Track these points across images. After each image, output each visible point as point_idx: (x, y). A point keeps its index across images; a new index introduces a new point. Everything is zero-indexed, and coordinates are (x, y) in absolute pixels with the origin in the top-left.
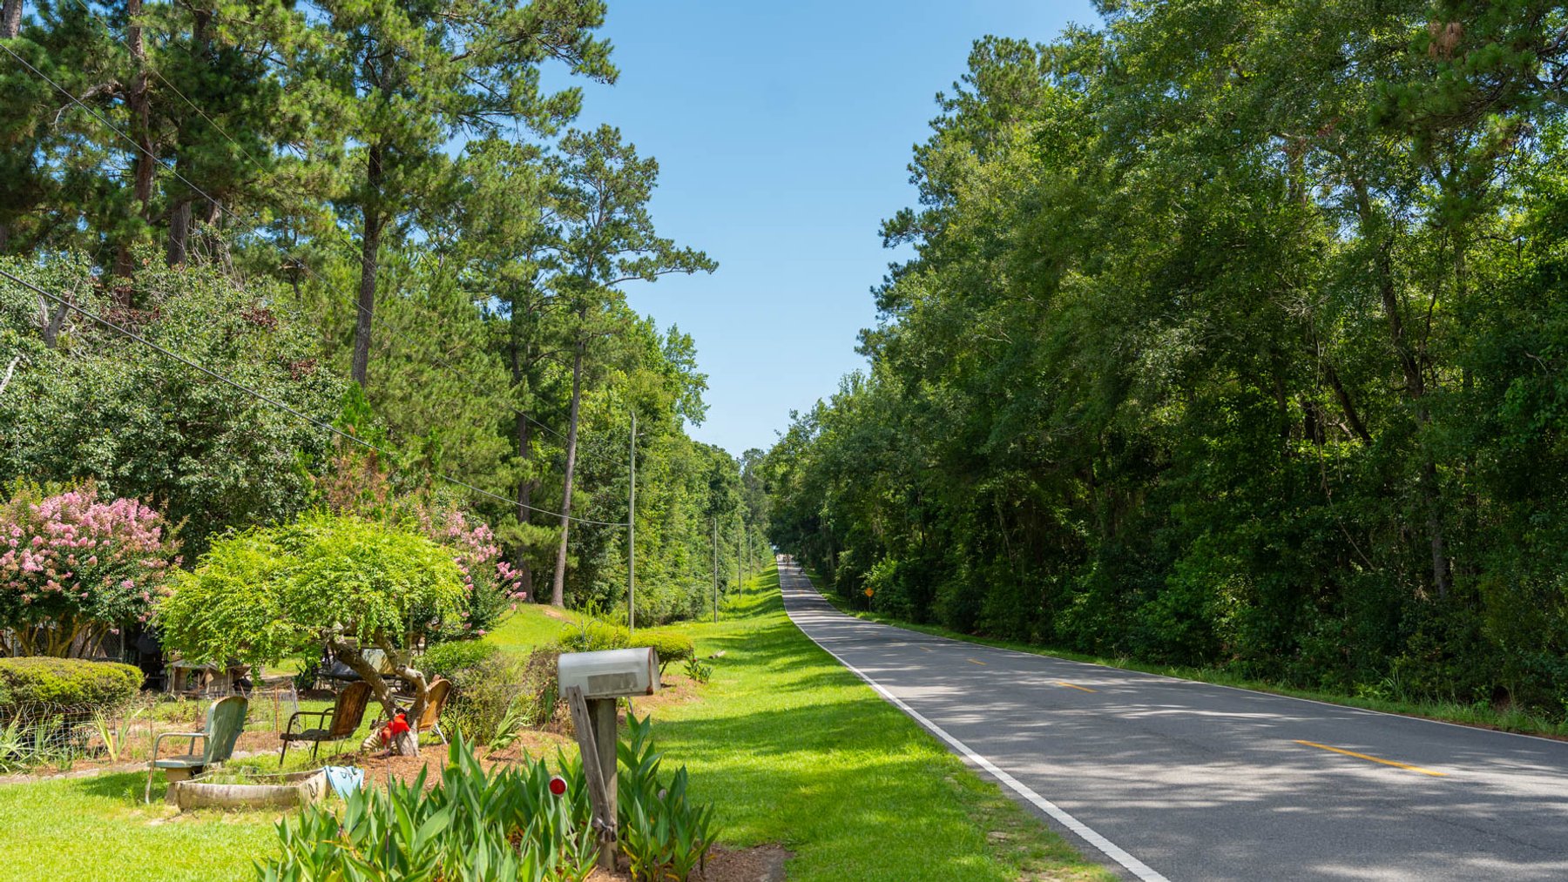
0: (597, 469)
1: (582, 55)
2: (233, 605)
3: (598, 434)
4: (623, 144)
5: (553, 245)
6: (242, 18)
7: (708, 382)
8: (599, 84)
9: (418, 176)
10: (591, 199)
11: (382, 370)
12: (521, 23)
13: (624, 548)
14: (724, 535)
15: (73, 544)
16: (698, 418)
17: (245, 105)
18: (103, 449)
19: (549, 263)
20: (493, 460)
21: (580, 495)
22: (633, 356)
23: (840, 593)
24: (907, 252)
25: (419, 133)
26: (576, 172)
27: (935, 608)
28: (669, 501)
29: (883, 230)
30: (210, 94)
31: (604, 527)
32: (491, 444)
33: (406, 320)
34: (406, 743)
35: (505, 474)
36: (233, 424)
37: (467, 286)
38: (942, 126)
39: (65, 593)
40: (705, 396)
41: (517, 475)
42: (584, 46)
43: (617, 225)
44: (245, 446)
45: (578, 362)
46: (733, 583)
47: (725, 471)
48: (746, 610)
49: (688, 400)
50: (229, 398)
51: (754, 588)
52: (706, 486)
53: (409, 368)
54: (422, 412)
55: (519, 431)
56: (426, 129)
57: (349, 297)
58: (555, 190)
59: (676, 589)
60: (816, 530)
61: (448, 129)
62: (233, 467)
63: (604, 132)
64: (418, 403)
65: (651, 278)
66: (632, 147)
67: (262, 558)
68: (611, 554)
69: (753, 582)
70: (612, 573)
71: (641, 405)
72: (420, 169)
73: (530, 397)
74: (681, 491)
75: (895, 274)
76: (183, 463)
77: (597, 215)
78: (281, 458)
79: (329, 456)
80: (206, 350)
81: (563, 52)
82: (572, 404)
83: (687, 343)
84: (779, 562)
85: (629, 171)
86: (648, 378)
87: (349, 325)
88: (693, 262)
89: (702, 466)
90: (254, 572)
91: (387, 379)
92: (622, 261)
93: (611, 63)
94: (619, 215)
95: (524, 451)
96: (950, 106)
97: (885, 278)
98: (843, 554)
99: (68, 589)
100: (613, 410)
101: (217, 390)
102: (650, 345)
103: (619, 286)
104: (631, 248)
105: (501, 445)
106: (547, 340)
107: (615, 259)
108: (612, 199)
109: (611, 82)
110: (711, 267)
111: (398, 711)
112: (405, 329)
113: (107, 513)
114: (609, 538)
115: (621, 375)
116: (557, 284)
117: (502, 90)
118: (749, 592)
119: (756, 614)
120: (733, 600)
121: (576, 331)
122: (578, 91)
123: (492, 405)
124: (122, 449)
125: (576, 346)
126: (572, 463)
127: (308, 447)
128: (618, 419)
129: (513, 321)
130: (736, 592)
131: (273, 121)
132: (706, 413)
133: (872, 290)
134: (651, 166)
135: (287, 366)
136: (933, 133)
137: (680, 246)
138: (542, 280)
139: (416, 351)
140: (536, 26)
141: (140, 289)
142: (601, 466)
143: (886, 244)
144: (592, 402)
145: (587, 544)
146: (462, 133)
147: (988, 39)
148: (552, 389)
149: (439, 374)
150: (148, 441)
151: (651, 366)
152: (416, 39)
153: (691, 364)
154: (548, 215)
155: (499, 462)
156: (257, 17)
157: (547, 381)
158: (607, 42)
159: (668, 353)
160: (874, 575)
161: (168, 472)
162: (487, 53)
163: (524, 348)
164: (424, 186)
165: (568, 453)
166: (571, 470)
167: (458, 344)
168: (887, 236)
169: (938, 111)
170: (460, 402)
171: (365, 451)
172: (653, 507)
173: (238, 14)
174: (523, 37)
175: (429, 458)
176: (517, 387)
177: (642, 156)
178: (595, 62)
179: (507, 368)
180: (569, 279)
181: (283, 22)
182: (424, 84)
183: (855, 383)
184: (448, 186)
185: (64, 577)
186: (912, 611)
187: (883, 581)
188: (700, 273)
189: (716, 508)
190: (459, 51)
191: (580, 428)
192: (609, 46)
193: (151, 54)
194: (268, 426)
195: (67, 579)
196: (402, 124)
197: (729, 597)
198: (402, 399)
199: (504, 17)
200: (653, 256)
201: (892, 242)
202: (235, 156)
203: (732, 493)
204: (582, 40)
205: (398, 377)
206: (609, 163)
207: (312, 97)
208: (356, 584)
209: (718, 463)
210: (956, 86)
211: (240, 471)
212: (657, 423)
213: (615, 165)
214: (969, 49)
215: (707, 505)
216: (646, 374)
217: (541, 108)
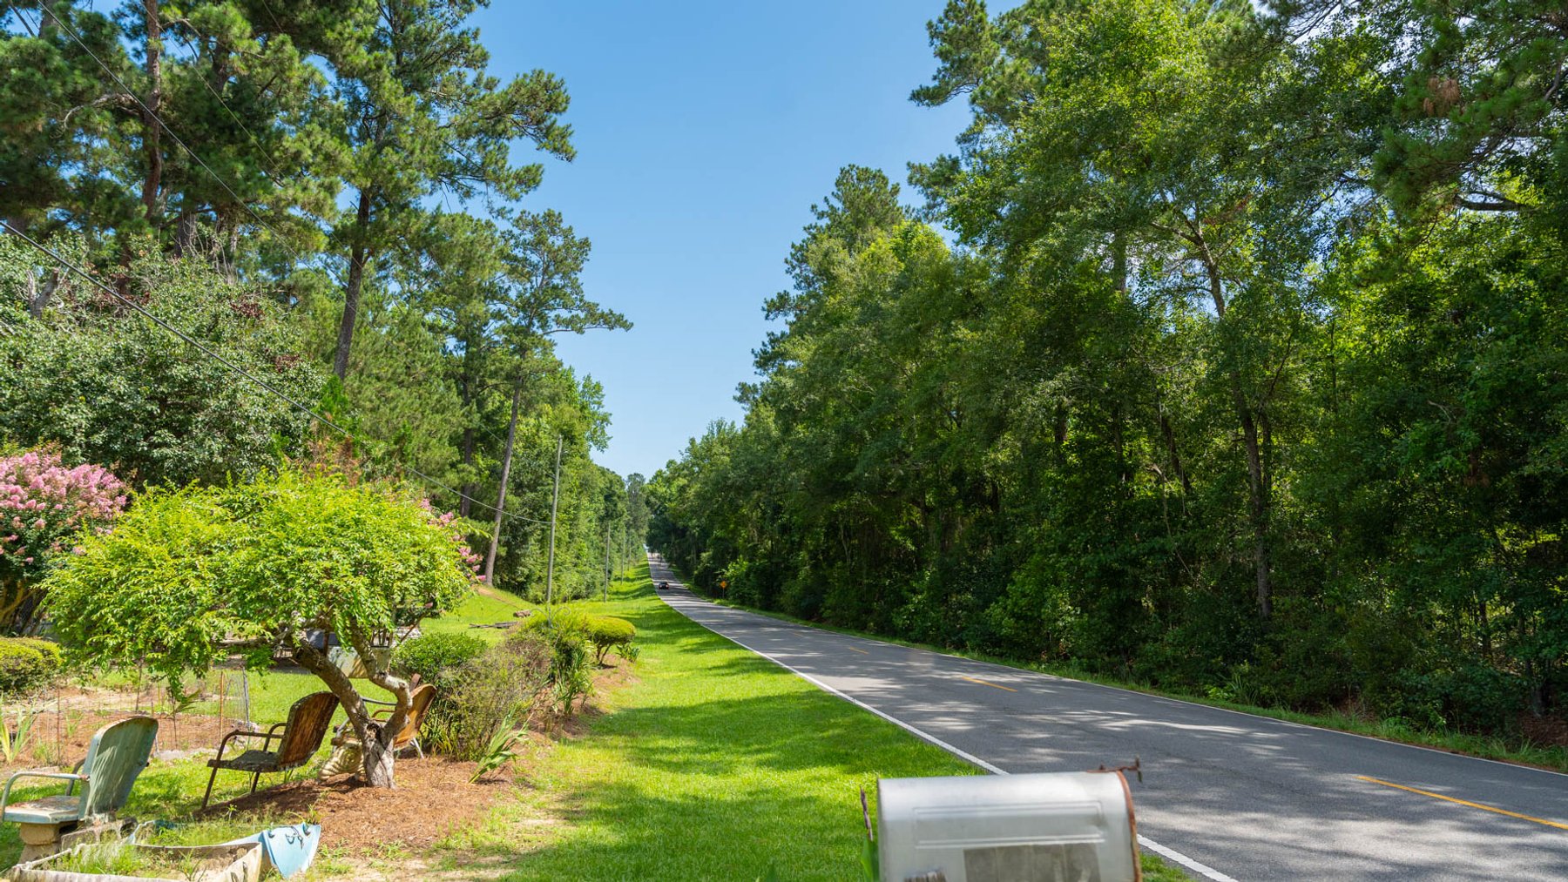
0: (527, 478)
1: (546, 136)
2: (146, 586)
3: (528, 451)
4: (564, 226)
5: (503, 300)
6: (254, 52)
7: (611, 419)
8: (559, 161)
9: (402, 220)
10: (535, 267)
11: (355, 385)
12: (498, 102)
13: (543, 542)
14: (612, 536)
15: (21, 506)
16: (602, 446)
17: (253, 139)
18: (76, 417)
19: (498, 316)
20: (444, 465)
21: (511, 498)
22: (557, 395)
23: (697, 584)
24: (781, 325)
25: (405, 182)
26: (525, 245)
27: (782, 600)
28: (577, 508)
29: (765, 306)
30: (220, 124)
31: (529, 524)
32: (443, 452)
33: (378, 346)
34: (378, 770)
35: (452, 477)
36: (212, 403)
37: (431, 328)
38: (813, 231)
39: (8, 557)
40: (608, 430)
41: (463, 478)
42: (548, 128)
43: (555, 288)
44: (221, 423)
45: (517, 394)
46: (616, 572)
47: (616, 488)
48: (626, 593)
49: (595, 432)
50: (211, 378)
51: (631, 577)
52: (602, 498)
53: (378, 385)
54: (387, 422)
55: (467, 443)
56: (411, 181)
57: (331, 325)
58: (507, 257)
59: (577, 575)
60: (684, 536)
61: (428, 185)
62: (208, 442)
63: (549, 215)
64: (384, 413)
65: (580, 331)
66: (571, 228)
67: (201, 524)
68: (533, 546)
69: (631, 573)
70: (532, 562)
71: (562, 431)
72: (404, 215)
73: (477, 417)
74: (585, 502)
75: (772, 341)
76: (159, 436)
77: (540, 279)
78: (258, 438)
79: (305, 441)
80: (191, 330)
81: (531, 131)
82: (510, 425)
83: (597, 389)
84: (651, 558)
85: (567, 247)
86: (568, 411)
87: (330, 347)
88: (614, 321)
89: (601, 483)
90: (186, 542)
91: (360, 393)
92: (558, 316)
93: (571, 143)
94: (557, 280)
95: (467, 459)
96: (821, 215)
97: (764, 344)
98: (704, 555)
99: (11, 552)
100: (541, 434)
101: (198, 369)
102: (570, 387)
103: (553, 337)
104: (565, 307)
105: (451, 453)
106: (494, 374)
107: (552, 314)
108: (552, 268)
109: (569, 159)
110: (627, 326)
111: (370, 727)
112: (377, 352)
113: (64, 477)
114: (531, 533)
115: (547, 408)
116: (504, 331)
117: (477, 159)
118: (628, 580)
119: (635, 597)
120: (616, 586)
121: (518, 368)
122: (540, 167)
123: (446, 421)
124: (97, 420)
125: (516, 379)
126: (507, 472)
127: (286, 432)
128: (545, 441)
129: (466, 358)
130: (618, 579)
131: (277, 154)
132: (609, 443)
133: (753, 352)
134: (585, 244)
135: (272, 359)
136: (806, 236)
137: (604, 308)
138: (492, 328)
139: (386, 372)
140: (510, 107)
141: (135, 276)
142: (530, 476)
143: (767, 317)
144: (526, 425)
145: (515, 537)
146: (440, 192)
147: (852, 167)
148: (494, 413)
149: (404, 392)
150: (124, 412)
151: (571, 401)
152: (408, 103)
153: (599, 404)
154: (501, 278)
155: (448, 467)
156: (268, 52)
157: (490, 407)
158: (569, 126)
159: (583, 394)
160: (730, 571)
161: (143, 445)
162: (467, 126)
163: (473, 379)
164: (405, 228)
165: (504, 464)
166: (506, 477)
167: (420, 370)
168: (769, 311)
169: (812, 219)
170: (420, 416)
171: (340, 439)
172: (565, 512)
173: (250, 47)
174: (498, 115)
175: (401, 448)
176: (467, 408)
177: (578, 237)
178: (556, 142)
179: (459, 394)
180: (515, 327)
181: (291, 59)
182: (413, 141)
183: (719, 427)
184: (427, 230)
185: (8, 539)
186: (760, 600)
187: (737, 577)
188: (618, 330)
189: (608, 515)
190: (443, 122)
191: (514, 446)
192: (570, 130)
193: (166, 77)
194: (247, 407)
195: (11, 542)
196: (391, 172)
197: (613, 583)
198: (372, 410)
199: (483, 98)
200: (582, 315)
201: (772, 316)
202: (239, 175)
203: (620, 505)
204: (548, 123)
205: (369, 391)
206: (551, 239)
207: (313, 138)
208: (328, 564)
209: (611, 482)
210: (826, 200)
211: (215, 447)
212: (574, 447)
213: (557, 241)
214: (837, 174)
215: (602, 513)
216: (567, 409)
217: (509, 176)
